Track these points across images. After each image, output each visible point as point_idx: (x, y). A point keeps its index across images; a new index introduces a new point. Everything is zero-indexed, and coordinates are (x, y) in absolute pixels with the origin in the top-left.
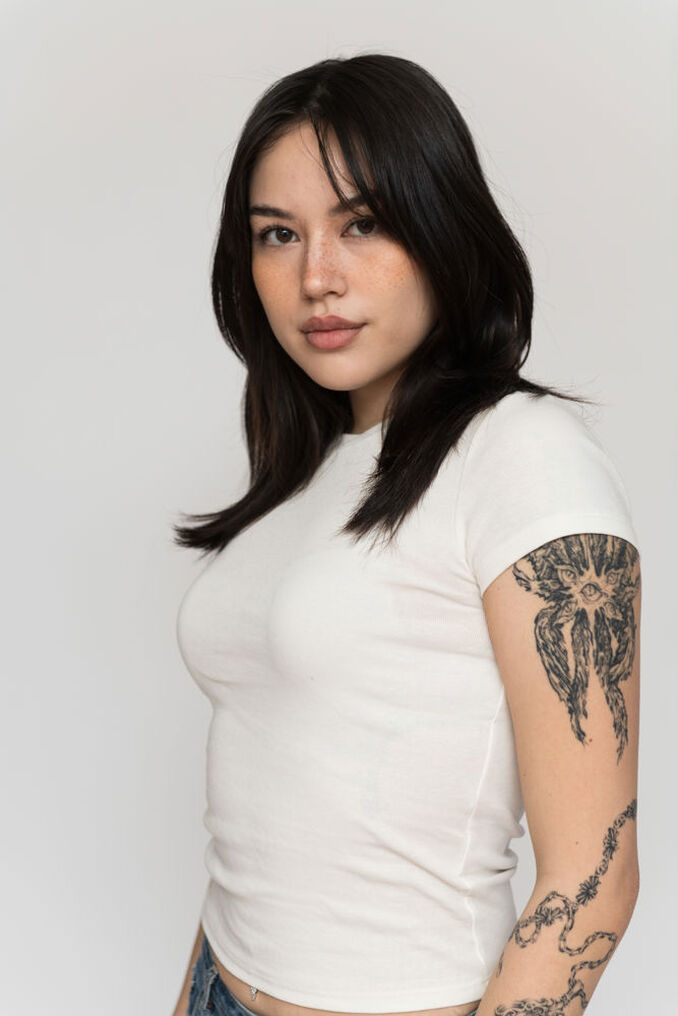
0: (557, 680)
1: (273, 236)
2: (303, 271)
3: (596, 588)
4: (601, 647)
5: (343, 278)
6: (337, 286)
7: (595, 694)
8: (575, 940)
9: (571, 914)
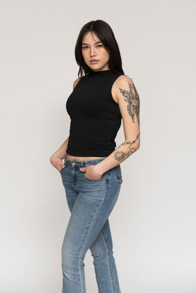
0: (130, 114)
1: (85, 48)
2: (90, 53)
3: (136, 102)
4: (136, 110)
5: (96, 54)
6: (95, 55)
7: (135, 117)
8: (131, 147)
9: (131, 144)
